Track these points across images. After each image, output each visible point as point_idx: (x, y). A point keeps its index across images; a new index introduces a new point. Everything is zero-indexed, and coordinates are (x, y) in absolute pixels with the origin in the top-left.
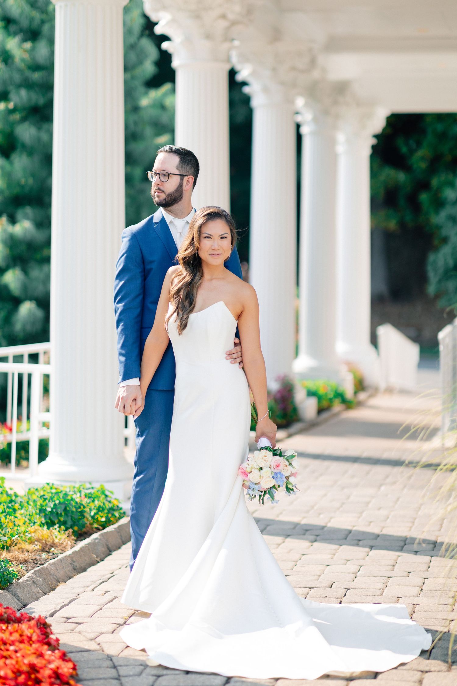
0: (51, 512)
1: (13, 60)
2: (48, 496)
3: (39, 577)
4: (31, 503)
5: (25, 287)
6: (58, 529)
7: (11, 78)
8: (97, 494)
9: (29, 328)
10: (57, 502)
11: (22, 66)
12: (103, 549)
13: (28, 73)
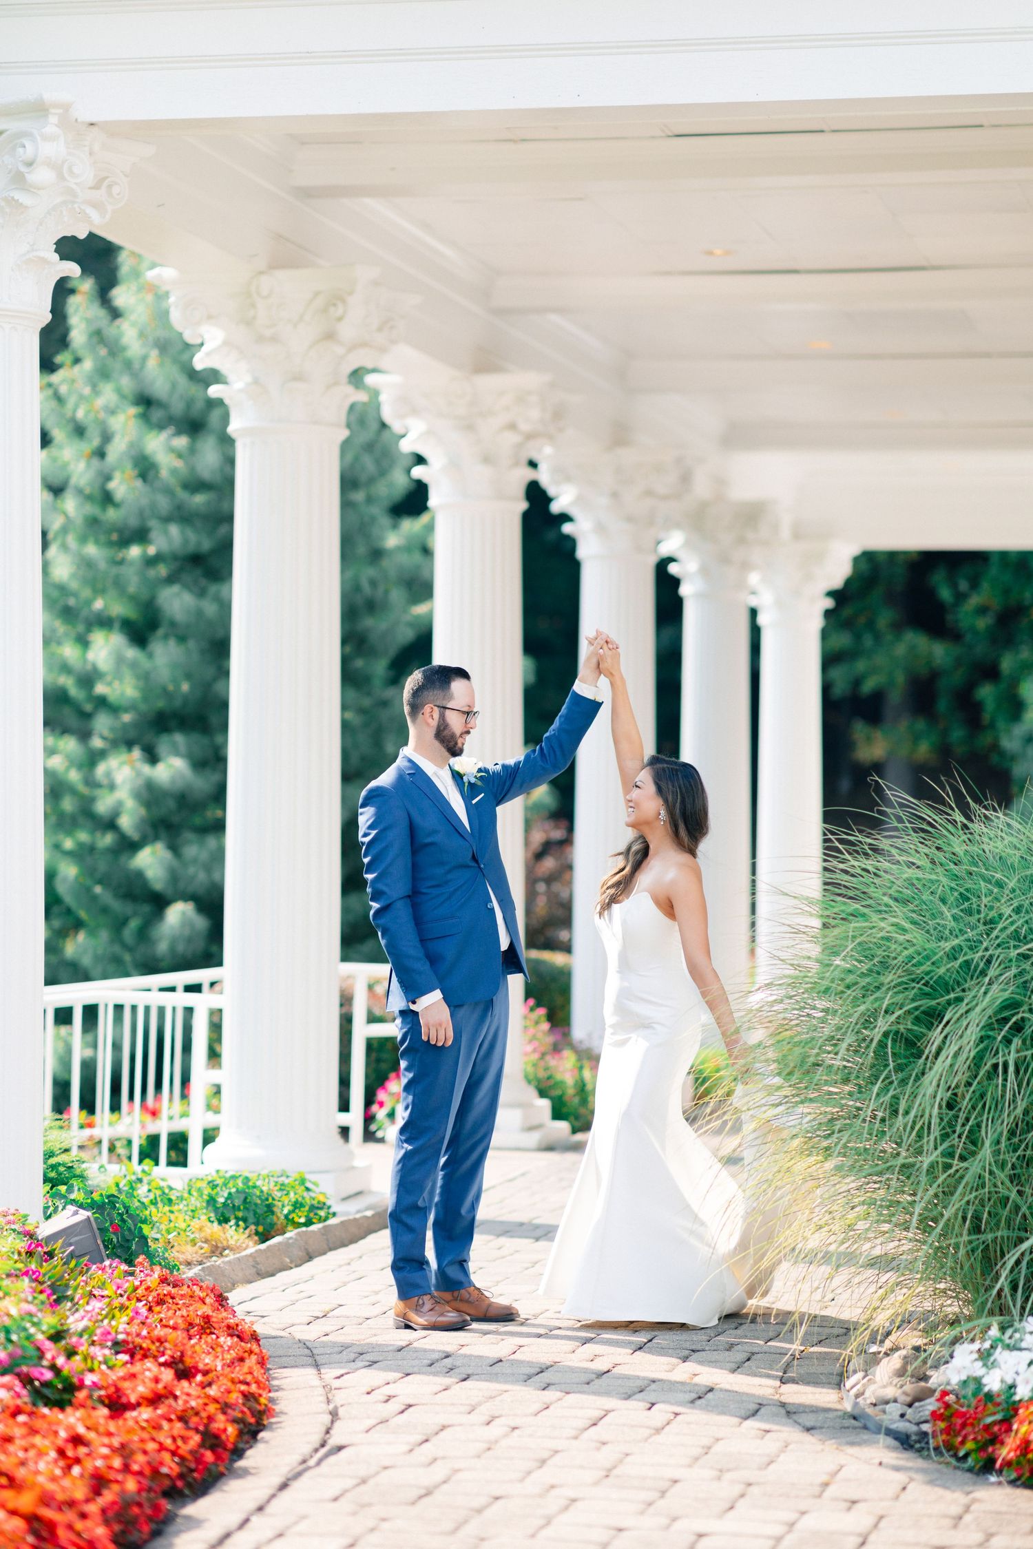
0: (225, 1204)
1: (157, 472)
2: (220, 1182)
3: (209, 1275)
4: (195, 1193)
5: (174, 877)
6: (234, 1228)
7: (153, 505)
8: (292, 1183)
9: (181, 948)
10: (233, 1190)
11: (172, 481)
12: (300, 1253)
13: (182, 495)
